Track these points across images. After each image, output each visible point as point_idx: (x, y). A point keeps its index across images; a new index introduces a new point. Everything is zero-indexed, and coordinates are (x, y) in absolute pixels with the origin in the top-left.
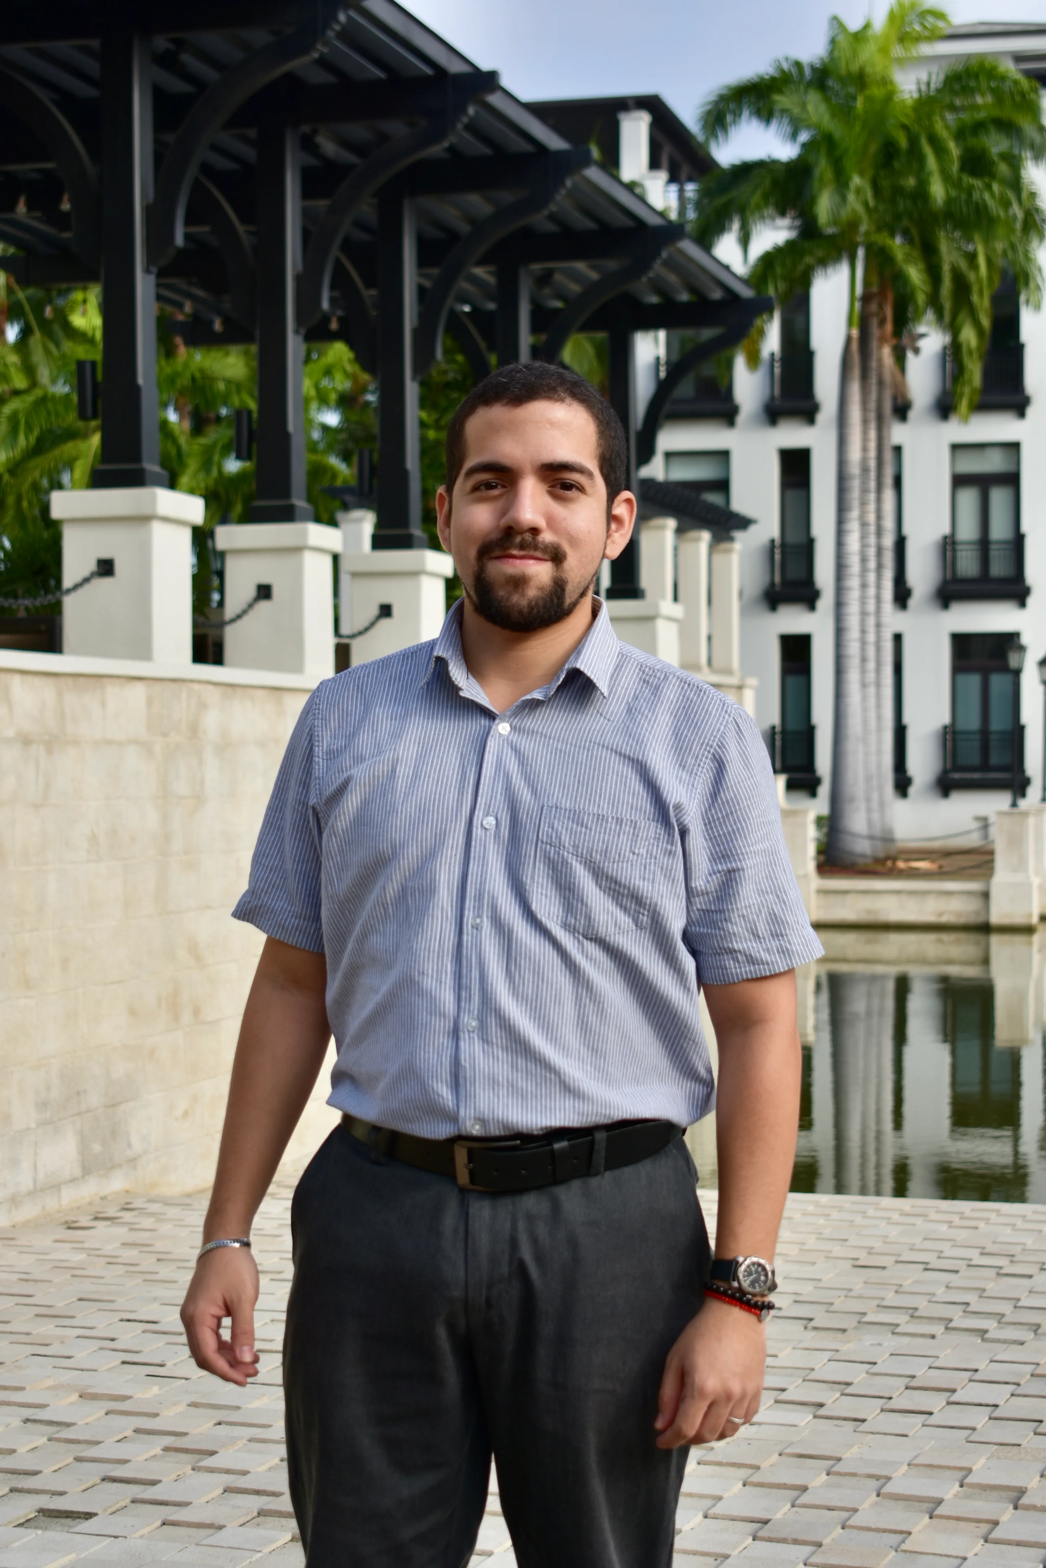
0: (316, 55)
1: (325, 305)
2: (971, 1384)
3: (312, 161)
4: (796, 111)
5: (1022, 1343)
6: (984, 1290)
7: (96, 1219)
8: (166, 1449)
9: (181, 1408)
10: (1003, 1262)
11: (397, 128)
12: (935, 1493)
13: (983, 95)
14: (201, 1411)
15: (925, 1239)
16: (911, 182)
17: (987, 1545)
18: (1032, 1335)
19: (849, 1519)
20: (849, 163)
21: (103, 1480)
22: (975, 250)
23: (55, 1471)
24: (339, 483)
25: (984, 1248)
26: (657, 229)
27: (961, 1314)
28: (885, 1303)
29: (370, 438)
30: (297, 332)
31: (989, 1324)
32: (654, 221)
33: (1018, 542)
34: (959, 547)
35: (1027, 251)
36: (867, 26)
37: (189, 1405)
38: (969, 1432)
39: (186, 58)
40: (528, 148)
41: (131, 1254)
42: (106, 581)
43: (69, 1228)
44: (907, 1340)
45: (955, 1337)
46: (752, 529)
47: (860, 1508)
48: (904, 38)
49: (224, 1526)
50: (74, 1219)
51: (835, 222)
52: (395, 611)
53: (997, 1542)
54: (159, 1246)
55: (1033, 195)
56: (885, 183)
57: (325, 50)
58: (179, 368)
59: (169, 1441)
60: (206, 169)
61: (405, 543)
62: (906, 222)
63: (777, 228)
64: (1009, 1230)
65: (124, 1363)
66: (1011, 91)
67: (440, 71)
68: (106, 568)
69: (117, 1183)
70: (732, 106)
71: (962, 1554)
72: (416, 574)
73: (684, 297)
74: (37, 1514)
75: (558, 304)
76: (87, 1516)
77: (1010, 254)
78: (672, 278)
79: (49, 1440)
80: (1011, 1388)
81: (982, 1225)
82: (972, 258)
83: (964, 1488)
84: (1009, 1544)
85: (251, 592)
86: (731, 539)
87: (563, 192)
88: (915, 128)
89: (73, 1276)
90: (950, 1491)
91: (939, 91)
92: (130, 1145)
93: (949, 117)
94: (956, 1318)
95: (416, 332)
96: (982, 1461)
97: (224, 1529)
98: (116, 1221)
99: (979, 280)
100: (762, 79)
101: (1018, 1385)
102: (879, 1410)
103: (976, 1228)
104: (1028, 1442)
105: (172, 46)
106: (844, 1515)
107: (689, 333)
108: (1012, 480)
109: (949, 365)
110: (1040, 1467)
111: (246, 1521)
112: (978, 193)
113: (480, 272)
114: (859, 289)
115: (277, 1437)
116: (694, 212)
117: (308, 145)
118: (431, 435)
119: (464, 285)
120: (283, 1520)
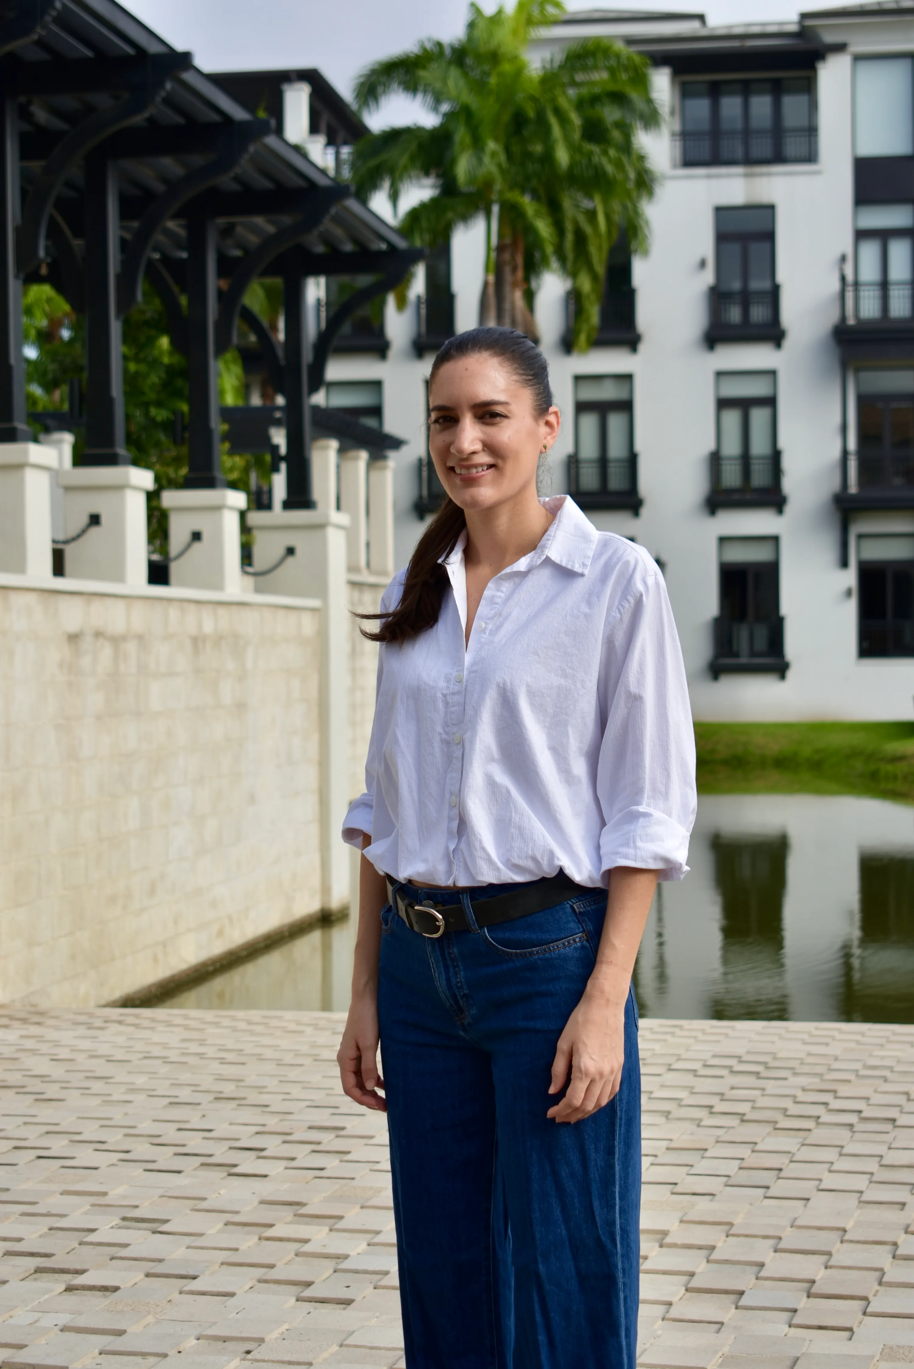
0: (35, 37)
1: (41, 253)
3: (27, 128)
4: (438, 86)
11: (103, 100)
13: (600, 71)
16: (538, 148)
20: (485, 131)
22: (595, 208)
24: (40, 408)
26: (327, 190)
29: (80, 369)
30: (17, 276)
32: (322, 181)
33: (632, 460)
34: (582, 465)
35: (637, 208)
36: (500, 12)
40: (215, 117)
46: (404, 450)
48: (530, 22)
51: (472, 179)
52: (104, 520)
55: (642, 160)
56: (516, 149)
57: (43, 33)
61: (111, 460)
62: (534, 183)
63: (422, 187)
66: (625, 67)
67: (141, 51)
70: (383, 79)
72: (120, 488)
73: (348, 247)
75: (237, 253)
78: (338, 232)
82: (591, 215)
86: (384, 458)
87: (246, 157)
88: (542, 100)
91: (561, 67)
93: (572, 92)
95: (119, 278)
97: (7, 1284)
99: (598, 236)
100: (408, 57)
107: (345, 279)
108: (626, 406)
109: (572, 307)
110: (678, 1215)
111: (24, 1277)
112: (597, 158)
113: (171, 225)
114: (494, 240)
115: (44, 1211)
116: (349, 172)
117: (24, 114)
118: (132, 367)
119: (159, 237)
120: (56, 1276)
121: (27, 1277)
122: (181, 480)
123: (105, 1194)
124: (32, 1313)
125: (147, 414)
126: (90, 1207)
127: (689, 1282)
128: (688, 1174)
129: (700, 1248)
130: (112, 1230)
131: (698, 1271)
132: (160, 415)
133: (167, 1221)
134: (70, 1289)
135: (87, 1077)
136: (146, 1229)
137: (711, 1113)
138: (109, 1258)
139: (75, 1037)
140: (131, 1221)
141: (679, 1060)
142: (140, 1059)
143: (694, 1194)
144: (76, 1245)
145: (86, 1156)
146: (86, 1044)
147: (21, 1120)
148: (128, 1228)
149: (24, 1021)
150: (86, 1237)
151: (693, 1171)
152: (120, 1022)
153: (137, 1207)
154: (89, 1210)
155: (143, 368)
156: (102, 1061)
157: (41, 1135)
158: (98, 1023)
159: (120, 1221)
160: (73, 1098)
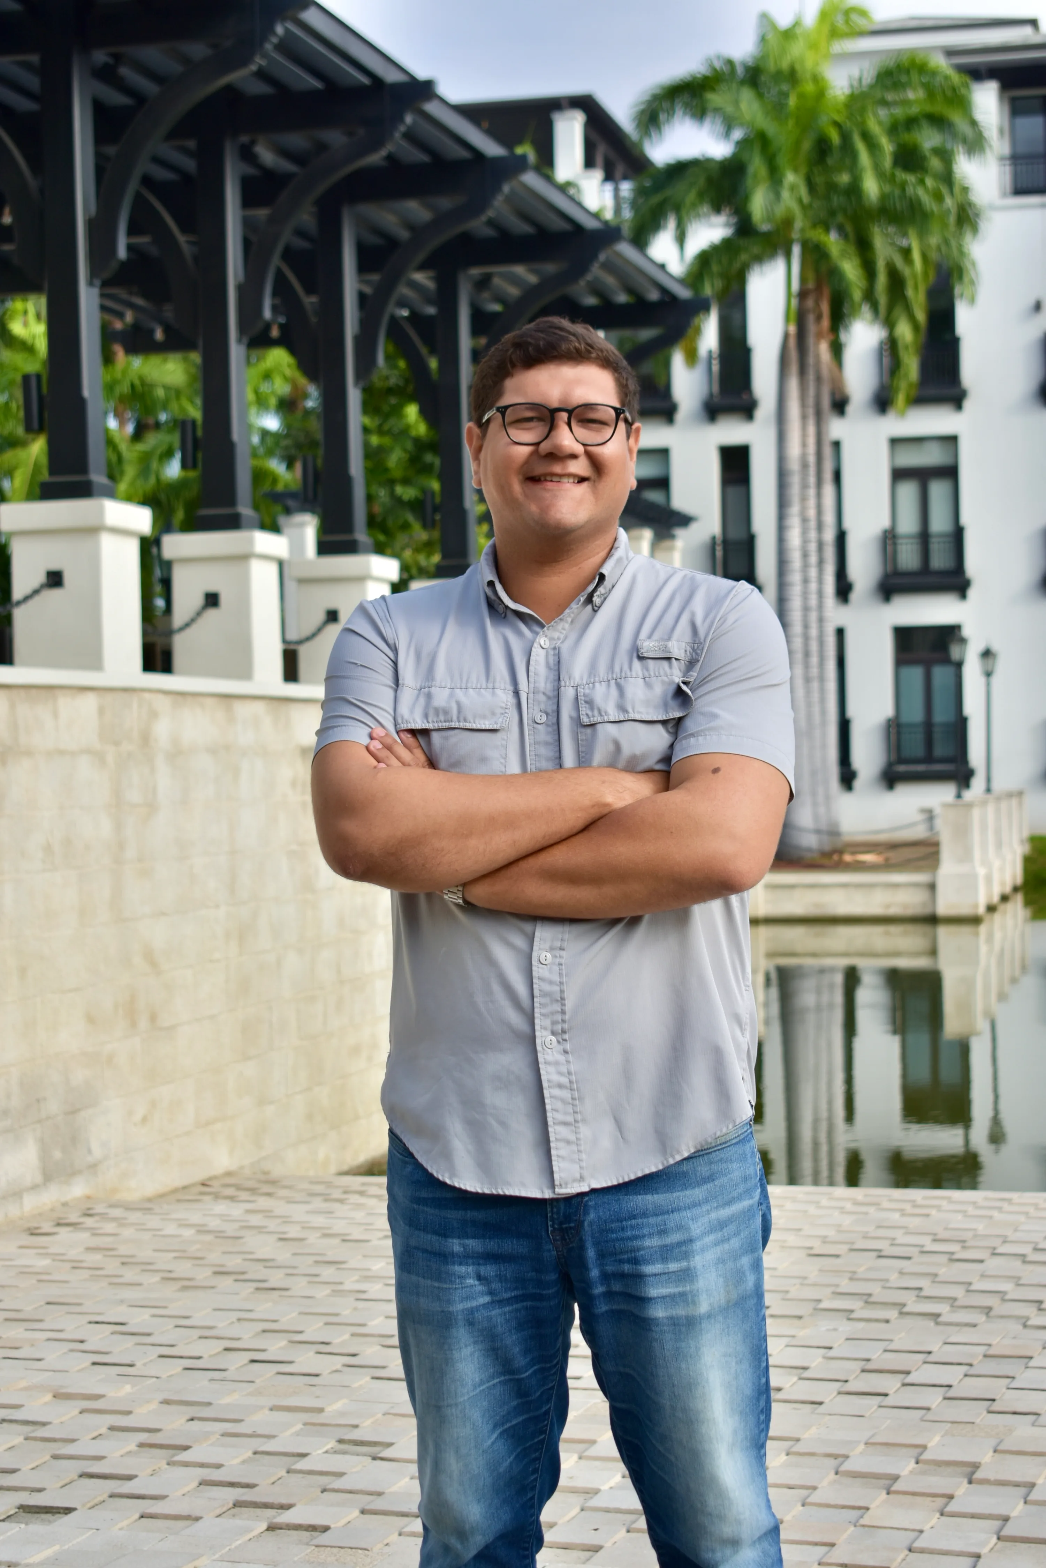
0: (254, 68)
1: (267, 314)
2: (926, 1366)
3: (251, 171)
4: (730, 109)
5: (975, 1326)
6: (936, 1275)
7: (59, 1225)
8: (141, 1445)
9: (154, 1406)
10: (954, 1247)
11: (335, 138)
12: (892, 1470)
13: (915, 89)
14: (173, 1408)
15: (879, 1227)
16: (844, 178)
17: (943, 1518)
18: (983, 1318)
19: (808, 1496)
20: (782, 160)
21: (81, 1476)
22: (910, 245)
23: (33, 1469)
24: (280, 487)
25: (935, 1234)
26: (595, 233)
27: (914, 1299)
28: (840, 1290)
29: (313, 443)
30: (239, 340)
31: (943, 1308)
32: (590, 224)
33: (958, 534)
34: (900, 541)
35: (961, 245)
36: (797, 24)
37: (161, 1403)
38: (924, 1412)
39: (124, 71)
40: (464, 154)
41: (96, 1258)
42: (55, 593)
43: (32, 1234)
44: (862, 1325)
45: (909, 1321)
46: (694, 527)
47: (820, 1486)
48: (834, 34)
49: (201, 1518)
50: (36, 1225)
51: (769, 218)
53: (953, 1515)
54: (123, 1250)
55: (965, 190)
56: (819, 180)
57: (263, 63)
58: (119, 375)
59: (143, 1437)
60: (147, 181)
61: (350, 548)
62: (840, 218)
63: (712, 226)
64: (959, 1217)
65: (94, 1364)
66: (941, 85)
67: (377, 81)
68: (55, 579)
69: (78, 1190)
70: (665, 105)
71: (918, 1528)
72: (360, 579)
73: (622, 298)
74: (17, 1510)
75: (497, 308)
76: (66, 1511)
77: (943, 248)
78: (610, 280)
79: (26, 1439)
80: (964, 1369)
81: (933, 1212)
82: (906, 253)
83: (920, 1465)
84: (964, 1517)
85: (198, 600)
86: (672, 537)
87: (500, 197)
88: (848, 124)
89: (39, 1281)
90: (905, 1467)
91: (872, 87)
92: (90, 1151)
93: (883, 113)
94: (909, 1302)
95: (357, 340)
96: (937, 1439)
97: (201, 1521)
98: (78, 1226)
99: (915, 276)
100: (694, 78)
101: (971, 1365)
102: (835, 1393)
103: (928, 1215)
104: (982, 1420)
105: (111, 61)
106: (804, 1492)
107: (627, 333)
108: (950, 473)
109: (886, 361)
110: (993, 1442)
111: (221, 1512)
112: (911, 188)
113: (419, 277)
114: (795, 286)
115: (249, 1431)
116: (630, 212)
117: (247, 155)
118: (375, 440)
119: (404, 290)
120: (258, 1511)
121: (224, 1513)
122: (432, 569)
123: (321, 1410)
124: (220, 1563)
125: (392, 494)
126: (302, 1427)
127: (1001, 1528)
128: (1008, 1389)
129: (1017, 1485)
130: (326, 1455)
131: (1014, 1514)
132: (407, 493)
133: (390, 1445)
134: (272, 1528)
135: (316, 1262)
136: (365, 1455)
137: (1040, 1309)
138: (319, 1490)
139: (308, 1212)
140: (349, 1445)
141: (1005, 1242)
142: (380, 1239)
143: (1015, 1413)
144: (283, 1473)
145: (306, 1360)
146: (319, 1221)
147: (234, 1316)
148: (344, 1453)
149: (252, 1190)
150: (296, 1462)
151: (1015, 1384)
152: (362, 1193)
153: (356, 1426)
154: (302, 1429)
155: (387, 441)
156: (336, 1241)
157: (257, 1335)
158: (337, 1194)
159: (336, 1444)
160: (300, 1286)
